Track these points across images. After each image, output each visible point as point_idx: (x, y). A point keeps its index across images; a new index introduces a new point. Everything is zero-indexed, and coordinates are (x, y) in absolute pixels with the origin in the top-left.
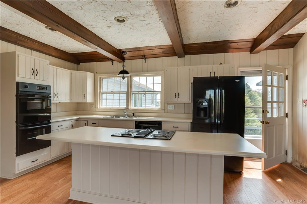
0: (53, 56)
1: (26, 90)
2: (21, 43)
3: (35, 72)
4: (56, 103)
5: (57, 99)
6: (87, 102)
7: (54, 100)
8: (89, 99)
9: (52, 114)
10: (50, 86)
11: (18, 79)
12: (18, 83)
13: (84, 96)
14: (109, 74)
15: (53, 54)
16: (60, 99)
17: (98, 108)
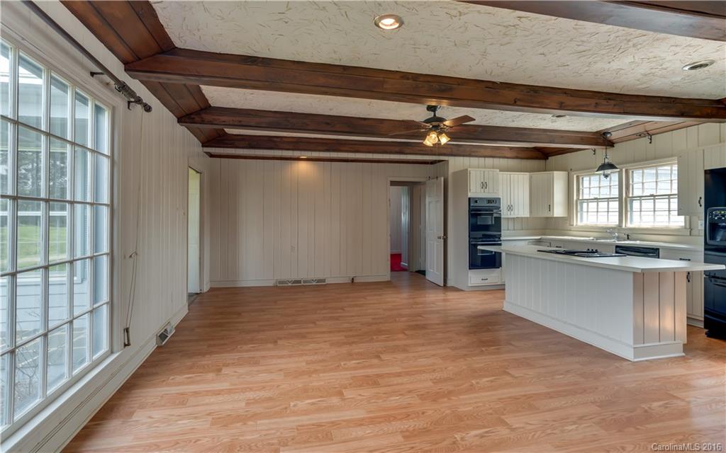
0: (508, 158)
1: (476, 204)
2: (473, 154)
3: (484, 185)
4: (514, 218)
5: (512, 213)
6: (555, 216)
7: (505, 214)
8: (559, 211)
9: (503, 233)
10: (499, 199)
11: (470, 195)
12: (470, 199)
13: (550, 208)
14: (587, 169)
15: (509, 156)
16: (516, 212)
17: (575, 224)
